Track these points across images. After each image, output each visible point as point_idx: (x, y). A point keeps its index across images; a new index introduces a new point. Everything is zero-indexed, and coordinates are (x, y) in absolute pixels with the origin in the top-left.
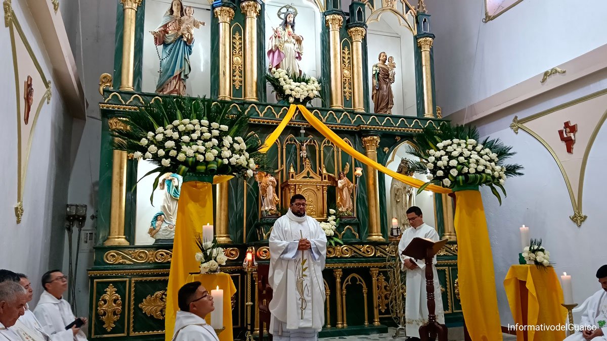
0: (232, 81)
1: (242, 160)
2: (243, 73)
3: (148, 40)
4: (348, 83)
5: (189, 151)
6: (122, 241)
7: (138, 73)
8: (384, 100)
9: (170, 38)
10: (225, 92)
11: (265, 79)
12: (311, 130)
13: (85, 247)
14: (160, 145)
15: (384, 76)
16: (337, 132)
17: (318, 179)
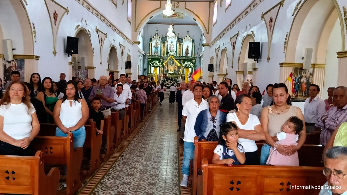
0: (163, 52)
1: (160, 65)
2: (165, 51)
3: (153, 47)
4: (180, 52)
5: (155, 65)
6: (150, 73)
7: (151, 52)
8: (187, 53)
9: (156, 47)
10: (162, 55)
11: (167, 52)
12: (173, 59)
13: (146, 73)
14: (152, 64)
15: (187, 50)
16: (175, 60)
17: (173, 66)
